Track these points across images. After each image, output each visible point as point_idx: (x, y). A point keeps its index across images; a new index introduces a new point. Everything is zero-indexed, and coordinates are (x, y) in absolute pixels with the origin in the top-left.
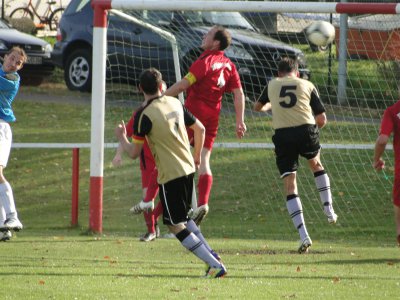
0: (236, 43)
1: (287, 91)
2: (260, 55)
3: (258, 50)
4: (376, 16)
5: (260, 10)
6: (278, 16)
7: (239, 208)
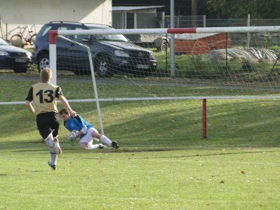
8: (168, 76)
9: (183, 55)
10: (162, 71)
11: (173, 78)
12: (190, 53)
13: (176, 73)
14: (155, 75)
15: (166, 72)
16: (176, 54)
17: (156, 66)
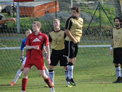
8: (15, 32)
9: (26, 18)
10: (10, 29)
11: (19, 34)
12: (30, 16)
13: (21, 30)
14: (5, 32)
15: (14, 30)
16: (21, 17)
17: (6, 26)
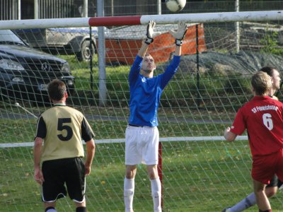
0: (12, 57)
1: (64, 124)
2: (32, 66)
3: (31, 62)
4: (132, 27)
5: (24, 27)
6: (47, 31)
7: (16, 200)
11: (103, 106)
13: (107, 98)
15: (90, 95)
17: (72, 87)
